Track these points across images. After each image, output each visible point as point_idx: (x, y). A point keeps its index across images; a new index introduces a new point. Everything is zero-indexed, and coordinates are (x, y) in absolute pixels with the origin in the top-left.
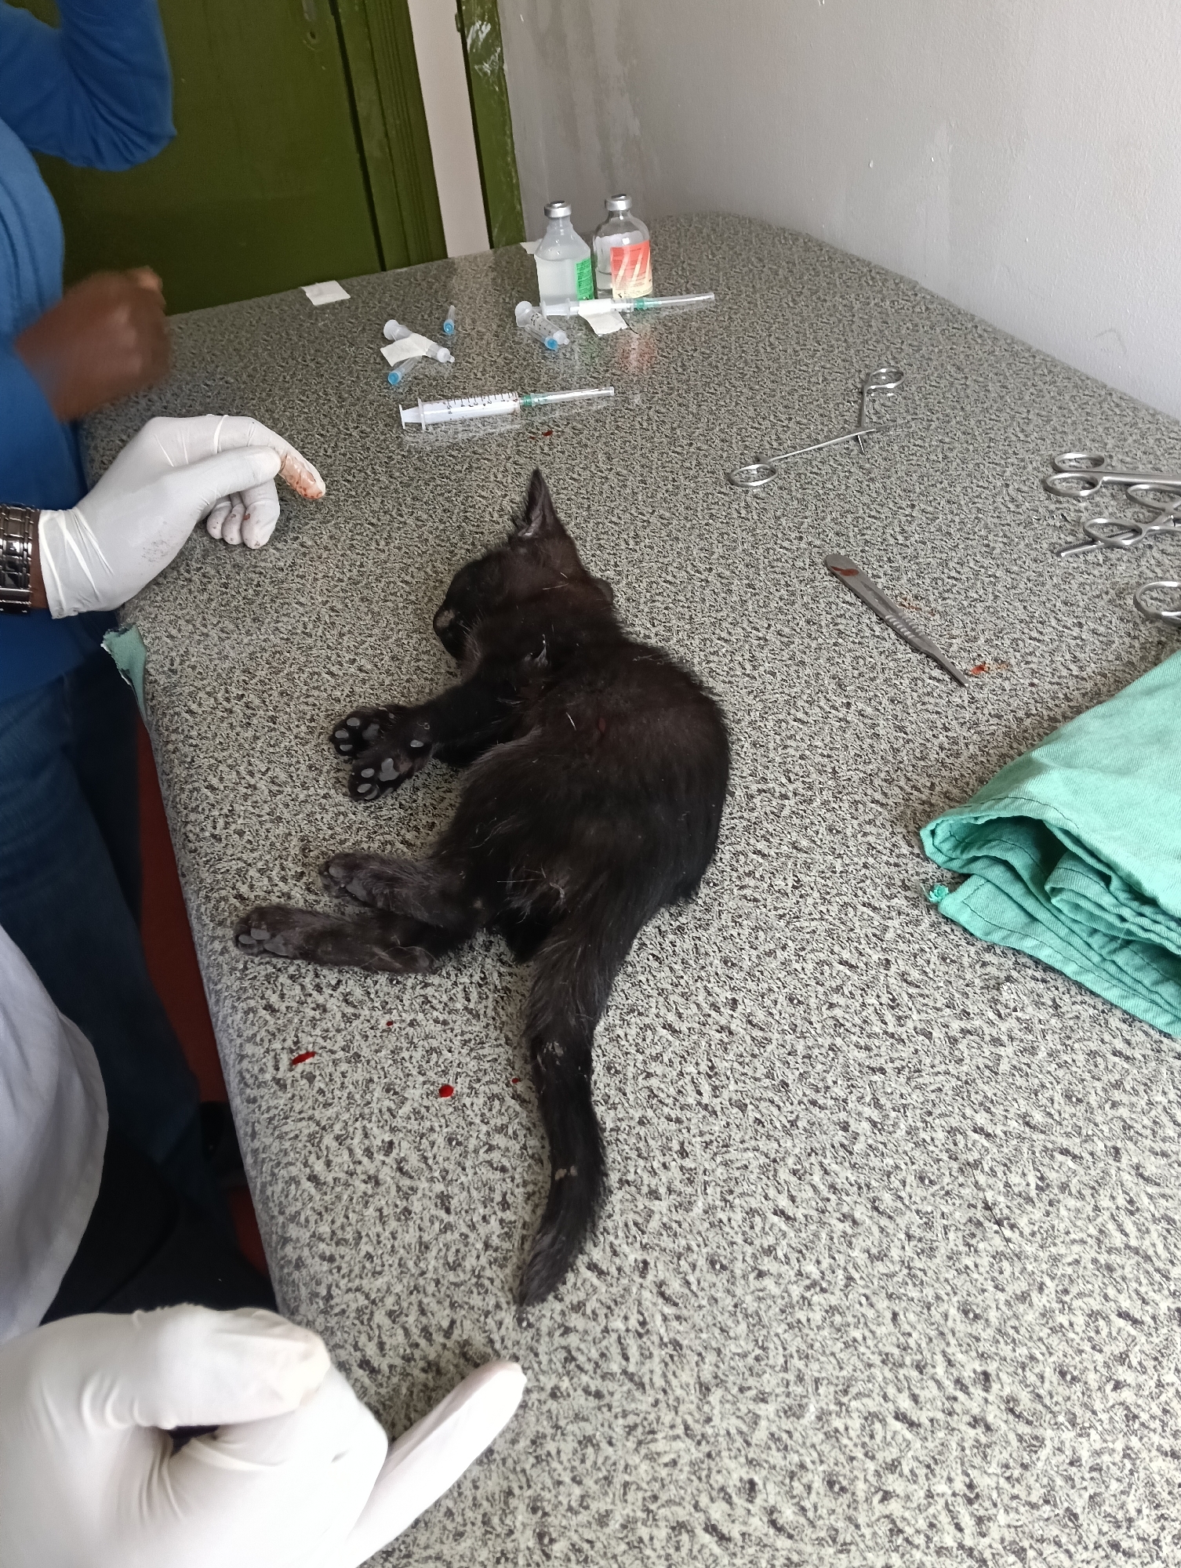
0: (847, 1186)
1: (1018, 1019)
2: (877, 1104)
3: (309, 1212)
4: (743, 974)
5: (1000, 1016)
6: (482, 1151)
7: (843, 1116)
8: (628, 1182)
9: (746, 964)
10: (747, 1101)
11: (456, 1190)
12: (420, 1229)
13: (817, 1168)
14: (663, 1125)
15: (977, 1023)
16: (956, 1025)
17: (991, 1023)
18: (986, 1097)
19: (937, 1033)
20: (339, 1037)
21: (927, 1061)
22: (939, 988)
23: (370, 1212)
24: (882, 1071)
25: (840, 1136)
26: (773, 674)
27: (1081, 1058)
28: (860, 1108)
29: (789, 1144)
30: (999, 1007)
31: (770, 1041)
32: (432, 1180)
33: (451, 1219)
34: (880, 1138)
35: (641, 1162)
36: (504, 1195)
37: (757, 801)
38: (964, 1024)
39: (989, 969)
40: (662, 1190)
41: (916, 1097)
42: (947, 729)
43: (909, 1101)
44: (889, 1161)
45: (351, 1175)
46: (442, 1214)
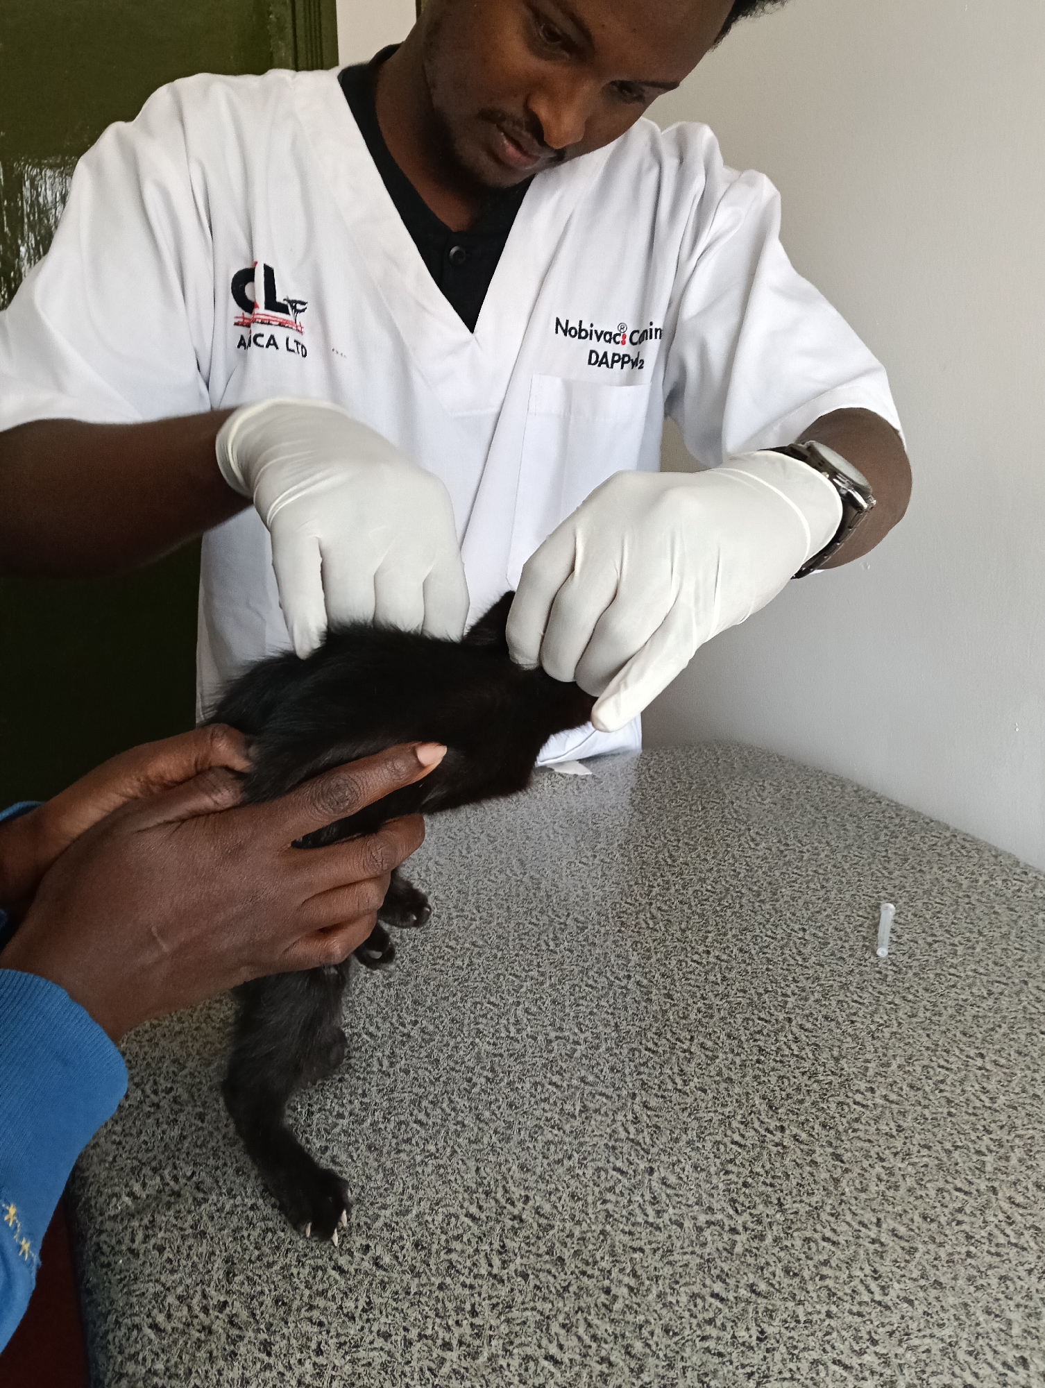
0: (606, 1336)
1: (751, 1214)
2: (634, 1274)
3: (147, 1353)
4: (535, 1178)
5: (737, 1211)
6: (303, 1310)
7: (607, 1283)
8: (426, 1337)
9: (539, 1170)
10: (530, 1272)
11: (278, 1338)
12: (244, 1368)
13: (582, 1322)
14: (459, 1290)
15: (719, 1216)
16: (702, 1219)
17: (730, 1217)
18: (722, 1271)
19: (688, 1224)
20: (189, 1218)
21: (678, 1244)
22: (691, 1190)
23: (202, 1354)
24: (642, 1250)
25: (603, 1298)
26: (571, 951)
27: (798, 1243)
28: (621, 1277)
29: (561, 1305)
30: (737, 1205)
31: (552, 1227)
32: (259, 1330)
33: (272, 1361)
34: (634, 1299)
35: (438, 1320)
36: (319, 1343)
37: (554, 1044)
38: (709, 1217)
39: (731, 1176)
40: (455, 1343)
41: (667, 1271)
42: (704, 999)
43: (661, 1273)
44: (641, 1318)
45: (188, 1325)
46: (264, 1356)
